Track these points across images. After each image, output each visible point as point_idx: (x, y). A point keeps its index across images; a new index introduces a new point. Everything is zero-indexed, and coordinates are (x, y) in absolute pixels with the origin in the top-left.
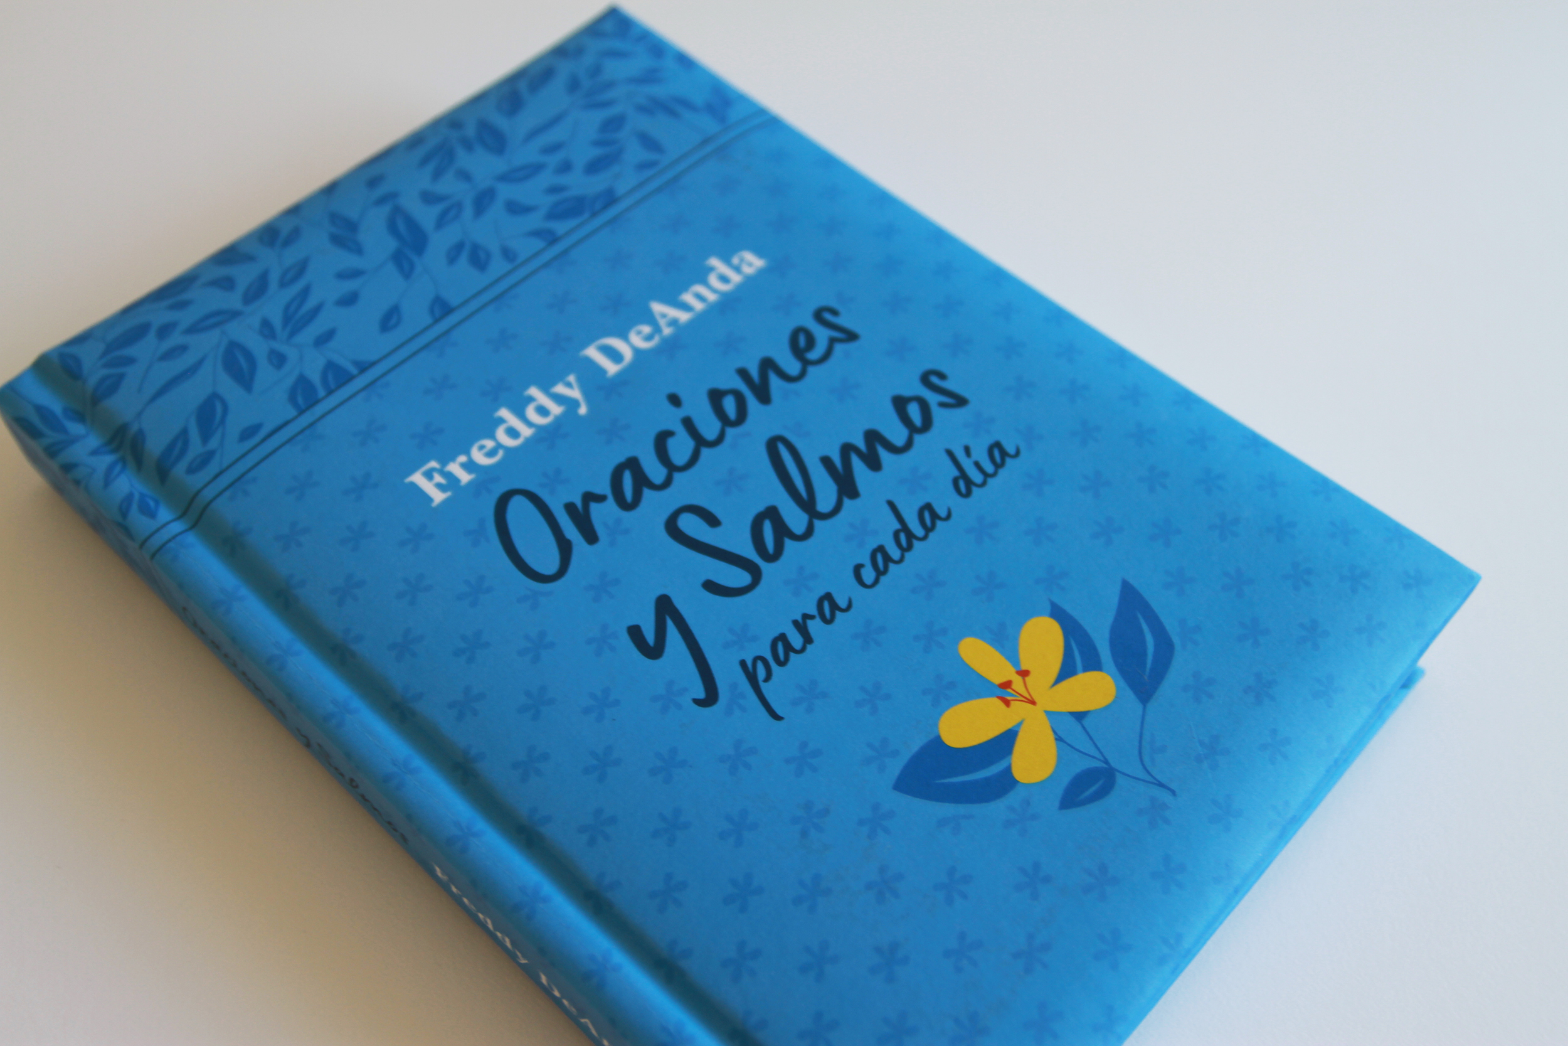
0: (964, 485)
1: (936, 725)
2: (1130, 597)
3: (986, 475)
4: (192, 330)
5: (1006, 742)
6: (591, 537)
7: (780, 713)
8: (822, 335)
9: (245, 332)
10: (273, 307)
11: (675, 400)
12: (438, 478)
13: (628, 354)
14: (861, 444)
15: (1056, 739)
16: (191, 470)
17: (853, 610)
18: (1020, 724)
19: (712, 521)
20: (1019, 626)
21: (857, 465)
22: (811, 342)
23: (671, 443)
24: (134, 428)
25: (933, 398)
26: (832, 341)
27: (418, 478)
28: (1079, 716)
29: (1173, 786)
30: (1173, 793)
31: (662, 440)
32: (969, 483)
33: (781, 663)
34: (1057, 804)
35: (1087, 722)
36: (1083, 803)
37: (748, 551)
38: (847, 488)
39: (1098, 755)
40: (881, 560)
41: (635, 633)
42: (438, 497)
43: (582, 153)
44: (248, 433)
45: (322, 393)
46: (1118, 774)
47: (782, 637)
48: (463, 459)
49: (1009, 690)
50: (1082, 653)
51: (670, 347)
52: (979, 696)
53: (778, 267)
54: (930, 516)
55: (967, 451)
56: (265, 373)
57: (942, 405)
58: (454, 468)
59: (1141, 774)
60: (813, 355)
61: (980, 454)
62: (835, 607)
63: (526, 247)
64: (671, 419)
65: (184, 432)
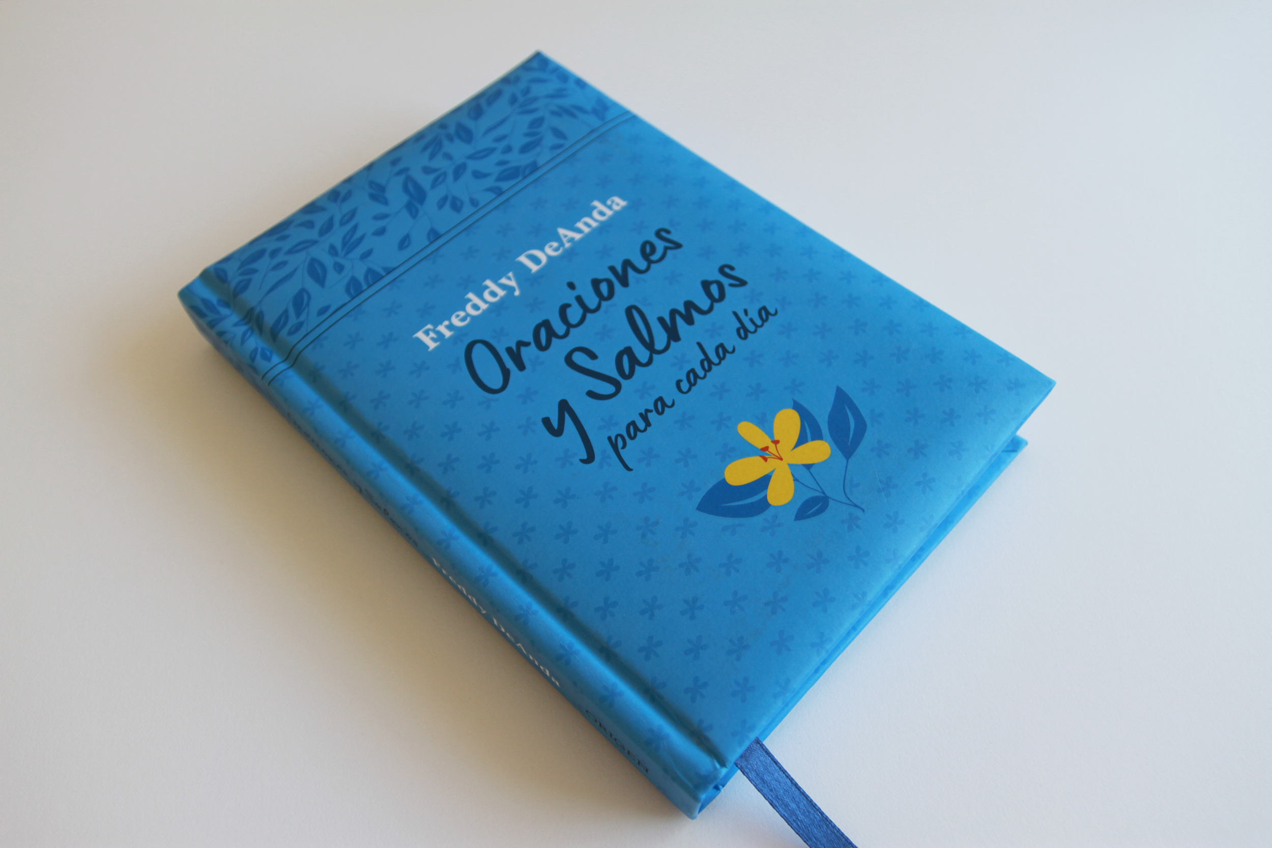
0: (743, 332)
1: (723, 472)
2: (842, 398)
3: (757, 326)
4: (290, 252)
5: (764, 482)
6: (521, 366)
7: (630, 466)
8: (660, 245)
9: (320, 253)
10: (336, 237)
11: (571, 286)
12: (432, 335)
13: (544, 259)
14: (682, 309)
15: (794, 480)
16: (291, 333)
17: (675, 406)
18: (772, 472)
19: (593, 356)
20: (774, 415)
21: (680, 322)
22: (653, 249)
23: (569, 311)
24: (258, 310)
25: (726, 281)
26: (666, 249)
27: (420, 335)
28: (808, 467)
29: (863, 507)
30: (863, 510)
31: (563, 309)
32: (746, 331)
33: (632, 438)
34: (793, 517)
35: (812, 470)
36: (809, 517)
37: (614, 373)
38: (673, 335)
39: (820, 490)
40: (693, 377)
41: (546, 422)
42: (432, 345)
43: (518, 141)
44: (322, 311)
45: (365, 287)
46: (830, 499)
47: (633, 423)
48: (446, 323)
49: (767, 452)
50: (810, 430)
51: (569, 255)
52: (749, 455)
53: (634, 205)
54: (722, 351)
55: (746, 312)
56: (332, 276)
57: (731, 285)
58: (442, 328)
59: (844, 500)
60: (654, 257)
61: (754, 314)
62: (664, 405)
63: (484, 198)
64: (569, 297)
65: (286, 311)
